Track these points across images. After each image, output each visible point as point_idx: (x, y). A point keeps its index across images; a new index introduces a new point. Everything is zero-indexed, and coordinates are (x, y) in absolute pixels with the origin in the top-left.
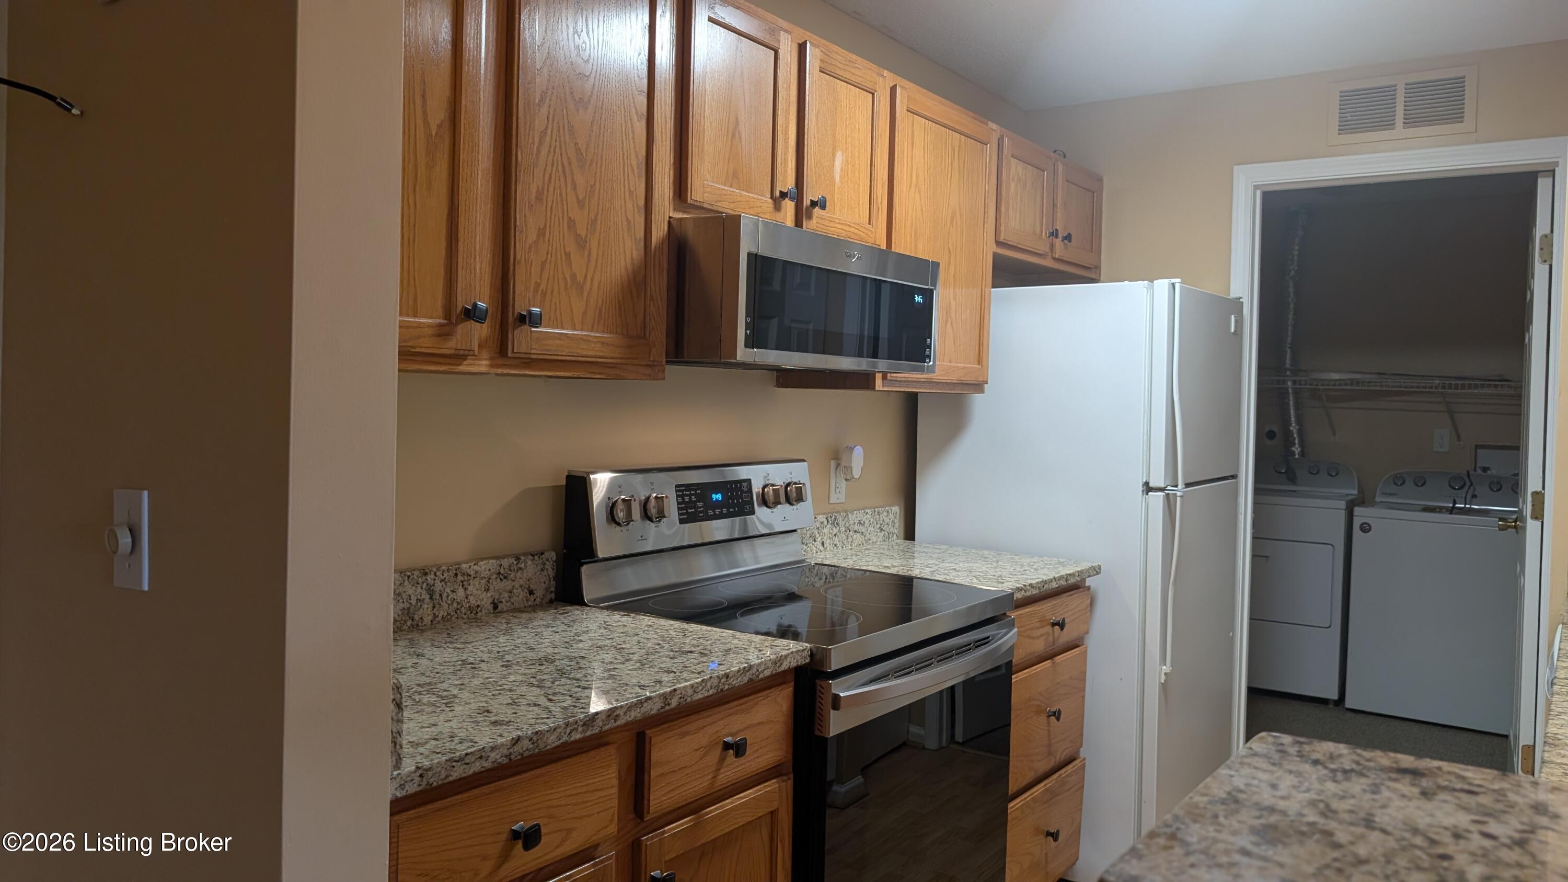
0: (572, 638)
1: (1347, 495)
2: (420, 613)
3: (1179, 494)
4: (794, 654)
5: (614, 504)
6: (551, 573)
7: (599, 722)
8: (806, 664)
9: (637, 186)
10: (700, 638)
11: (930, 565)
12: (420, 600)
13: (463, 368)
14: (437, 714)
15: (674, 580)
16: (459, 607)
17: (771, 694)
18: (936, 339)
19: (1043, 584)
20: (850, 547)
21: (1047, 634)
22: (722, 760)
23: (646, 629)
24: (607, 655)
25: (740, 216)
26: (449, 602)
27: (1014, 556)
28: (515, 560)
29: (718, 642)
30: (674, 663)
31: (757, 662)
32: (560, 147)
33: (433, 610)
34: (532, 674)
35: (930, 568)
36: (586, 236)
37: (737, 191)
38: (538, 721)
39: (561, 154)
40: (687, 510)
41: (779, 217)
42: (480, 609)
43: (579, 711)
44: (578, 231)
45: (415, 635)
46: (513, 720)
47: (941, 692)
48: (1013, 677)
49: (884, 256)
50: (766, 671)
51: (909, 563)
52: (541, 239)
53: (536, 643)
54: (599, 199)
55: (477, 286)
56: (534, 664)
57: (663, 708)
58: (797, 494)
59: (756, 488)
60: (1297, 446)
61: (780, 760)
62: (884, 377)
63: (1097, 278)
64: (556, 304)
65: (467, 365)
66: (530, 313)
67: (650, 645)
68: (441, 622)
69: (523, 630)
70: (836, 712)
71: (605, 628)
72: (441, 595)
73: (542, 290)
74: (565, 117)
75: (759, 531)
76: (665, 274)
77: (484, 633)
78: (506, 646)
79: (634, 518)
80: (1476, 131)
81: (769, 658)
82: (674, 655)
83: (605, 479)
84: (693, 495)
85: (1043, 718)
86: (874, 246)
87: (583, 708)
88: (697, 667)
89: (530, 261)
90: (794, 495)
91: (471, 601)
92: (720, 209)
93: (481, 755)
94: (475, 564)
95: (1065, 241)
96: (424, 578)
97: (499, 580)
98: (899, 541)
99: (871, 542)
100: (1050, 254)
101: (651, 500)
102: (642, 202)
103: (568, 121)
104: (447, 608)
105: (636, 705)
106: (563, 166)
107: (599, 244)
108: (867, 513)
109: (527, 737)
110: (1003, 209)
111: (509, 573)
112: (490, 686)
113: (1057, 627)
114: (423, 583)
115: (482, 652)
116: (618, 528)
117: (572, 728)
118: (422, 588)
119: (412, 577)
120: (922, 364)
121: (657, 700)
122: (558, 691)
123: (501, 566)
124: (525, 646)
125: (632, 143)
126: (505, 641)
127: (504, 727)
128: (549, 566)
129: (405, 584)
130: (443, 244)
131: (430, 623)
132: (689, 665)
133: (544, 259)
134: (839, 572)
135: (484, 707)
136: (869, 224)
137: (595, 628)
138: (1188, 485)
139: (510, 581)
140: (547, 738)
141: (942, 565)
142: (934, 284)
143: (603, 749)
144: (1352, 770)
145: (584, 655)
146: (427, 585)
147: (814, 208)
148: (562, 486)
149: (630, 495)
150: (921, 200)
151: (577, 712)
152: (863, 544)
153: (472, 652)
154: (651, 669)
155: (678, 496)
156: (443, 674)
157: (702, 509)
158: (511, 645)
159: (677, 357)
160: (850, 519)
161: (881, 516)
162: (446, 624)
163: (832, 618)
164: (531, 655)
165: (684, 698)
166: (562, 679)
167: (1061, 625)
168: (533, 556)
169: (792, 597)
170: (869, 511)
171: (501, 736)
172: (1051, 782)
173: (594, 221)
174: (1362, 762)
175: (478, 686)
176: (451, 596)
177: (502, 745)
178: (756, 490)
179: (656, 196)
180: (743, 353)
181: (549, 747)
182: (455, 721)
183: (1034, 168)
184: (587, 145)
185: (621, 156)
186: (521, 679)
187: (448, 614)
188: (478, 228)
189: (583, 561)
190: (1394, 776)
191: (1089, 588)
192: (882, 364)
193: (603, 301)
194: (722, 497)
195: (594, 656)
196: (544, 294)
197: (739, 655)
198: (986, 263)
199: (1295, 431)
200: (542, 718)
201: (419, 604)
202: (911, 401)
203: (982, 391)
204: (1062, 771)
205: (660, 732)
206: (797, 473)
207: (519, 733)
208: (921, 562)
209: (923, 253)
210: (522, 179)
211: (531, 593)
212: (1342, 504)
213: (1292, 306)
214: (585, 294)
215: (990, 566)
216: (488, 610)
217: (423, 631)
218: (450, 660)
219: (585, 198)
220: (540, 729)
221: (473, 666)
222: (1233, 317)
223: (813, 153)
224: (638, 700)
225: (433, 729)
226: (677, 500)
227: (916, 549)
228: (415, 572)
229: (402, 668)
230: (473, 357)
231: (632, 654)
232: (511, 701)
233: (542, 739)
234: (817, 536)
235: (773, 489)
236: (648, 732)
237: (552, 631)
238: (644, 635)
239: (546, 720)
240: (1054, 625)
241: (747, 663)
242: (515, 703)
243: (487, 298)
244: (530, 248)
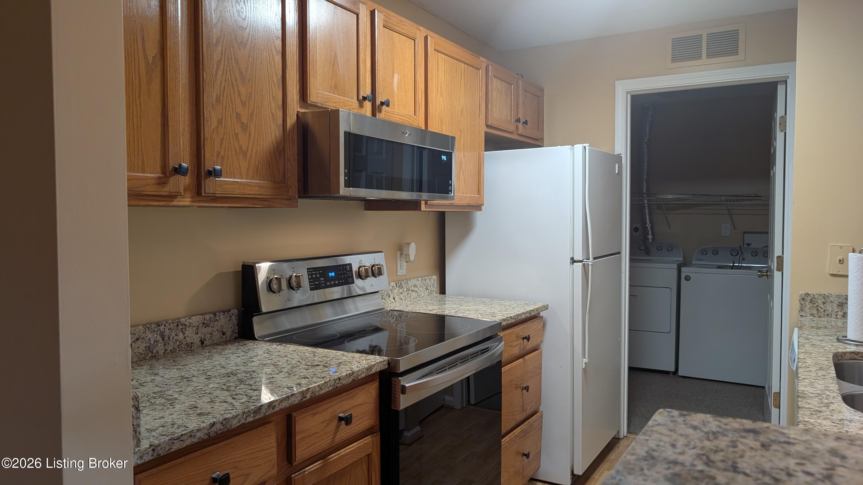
0: (248, 360)
1: (677, 261)
2: (156, 349)
3: (590, 263)
4: (379, 364)
5: (271, 280)
6: (235, 322)
7: (263, 411)
8: (385, 369)
9: (277, 93)
10: (323, 357)
11: (454, 308)
12: (156, 341)
13: (175, 203)
14: (164, 411)
15: (310, 322)
16: (180, 344)
17: (365, 388)
18: (455, 180)
19: (517, 316)
20: (409, 299)
21: (520, 344)
22: (338, 427)
23: (292, 352)
24: (268, 369)
25: (339, 110)
26: (174, 341)
27: (500, 301)
28: (213, 315)
29: (334, 358)
30: (308, 373)
31: (357, 369)
32: (230, 71)
33: (164, 346)
34: (223, 383)
35: (454, 309)
36: (247, 123)
37: (337, 96)
38: (226, 412)
39: (231, 75)
40: (314, 283)
41: (362, 111)
42: (193, 345)
43: (251, 404)
44: (242, 121)
45: (154, 362)
46: (211, 412)
47: (462, 380)
48: (502, 369)
49: (424, 133)
50: (362, 375)
51: (442, 308)
52: (220, 125)
53: (226, 364)
54: (254, 101)
55: (182, 154)
56: (225, 377)
57: (301, 399)
58: (378, 271)
59: (355, 268)
60: (650, 235)
61: (372, 425)
62: (426, 203)
63: (542, 145)
64: (230, 164)
65: (177, 201)
66: (214, 169)
67: (294, 362)
68: (170, 353)
69: (218, 356)
70: (404, 395)
71: (268, 353)
72: (169, 338)
73: (222, 156)
74: (232, 53)
75: (358, 293)
76: (296, 145)
77: (195, 359)
78: (208, 367)
79: (283, 288)
80: (745, 60)
81: (364, 367)
82: (308, 368)
83: (266, 266)
84: (318, 273)
85: (519, 390)
86: (418, 127)
87: (253, 402)
88: (322, 374)
89: (214, 138)
90: (376, 271)
91: (188, 340)
92: (328, 107)
93: (191, 434)
94: (189, 319)
95: (524, 124)
96: (158, 328)
97: (204, 327)
98: (436, 295)
99: (421, 296)
100: (516, 132)
101: (293, 278)
102: (280, 103)
103: (234, 55)
104: (173, 345)
105: (285, 399)
106: (232, 81)
107: (255, 128)
108: (419, 280)
109: (219, 422)
110: (490, 107)
111: (210, 323)
112: (197, 391)
113: (525, 340)
114: (157, 331)
115: (194, 370)
116: (274, 295)
117: (247, 415)
118: (157, 334)
119: (151, 328)
120: (447, 195)
121: (298, 395)
122: (238, 393)
123: (205, 319)
124: (219, 366)
125: (273, 68)
126: (208, 363)
127: (206, 416)
128: (234, 318)
129: (147, 332)
130: (159, 129)
131: (163, 354)
132: (317, 373)
133: (222, 137)
134: (404, 314)
135: (194, 404)
136: (415, 115)
137: (262, 353)
138: (595, 258)
139: (211, 328)
140: (232, 422)
141: (461, 308)
142: (452, 149)
143: (266, 425)
144: (718, 432)
145: (254, 370)
146: (160, 332)
147: (383, 106)
148: (240, 271)
149: (280, 275)
150: (443, 101)
151: (250, 405)
152: (417, 298)
153: (188, 371)
154: (294, 377)
155: (309, 275)
156: (169, 385)
157: (323, 282)
158: (211, 366)
159: (304, 194)
160: (409, 284)
161: (426, 281)
162: (173, 354)
163: (400, 341)
164: (223, 371)
165: (314, 393)
166: (241, 385)
167: (528, 338)
168: (224, 312)
169: (377, 330)
170: (420, 279)
171: (203, 422)
172: (525, 426)
173: (252, 115)
174: (723, 426)
175: (191, 391)
176: (176, 338)
177: (204, 428)
178: (355, 270)
179: (289, 99)
180: (343, 191)
181: (233, 427)
182: (176, 414)
183: (506, 83)
184: (246, 69)
185: (267, 75)
186: (216, 386)
187: (174, 348)
188: (181, 119)
189: (254, 314)
190: (744, 434)
191: (542, 317)
192: (425, 196)
193: (259, 162)
194: (335, 274)
195: (261, 370)
196: (223, 158)
197: (347, 366)
198: (481, 137)
199: (649, 227)
200: (229, 410)
201: (156, 343)
202: (442, 216)
203: (481, 210)
204: (531, 419)
205: (300, 414)
206: (378, 259)
207: (214, 420)
208: (449, 306)
209: (445, 131)
210: (207, 89)
211: (224, 334)
212: (675, 266)
213: (646, 159)
214: (248, 158)
215: (487, 307)
216: (198, 345)
217: (158, 359)
218: (174, 376)
219: (246, 100)
220: (227, 417)
221: (188, 379)
222: (617, 165)
223: (381, 74)
224: (287, 396)
225: (162, 420)
226: (308, 277)
227: (446, 299)
228: (152, 325)
229: (144, 383)
230: (181, 197)
231: (283, 368)
232: (210, 400)
233: (228, 423)
234: (391, 294)
235: (365, 269)
236: (293, 414)
237: (236, 356)
238: (291, 357)
239: (231, 411)
240: (524, 338)
241: (351, 371)
242: (213, 401)
243: (188, 161)
244: (213, 131)
